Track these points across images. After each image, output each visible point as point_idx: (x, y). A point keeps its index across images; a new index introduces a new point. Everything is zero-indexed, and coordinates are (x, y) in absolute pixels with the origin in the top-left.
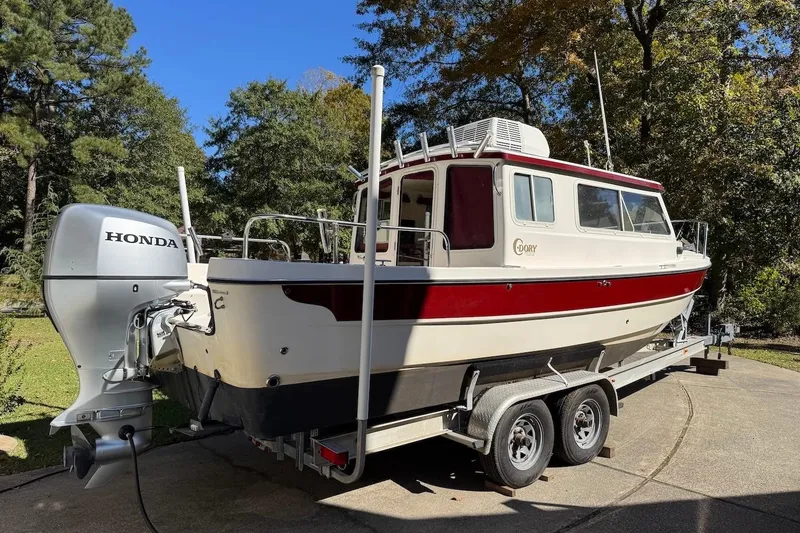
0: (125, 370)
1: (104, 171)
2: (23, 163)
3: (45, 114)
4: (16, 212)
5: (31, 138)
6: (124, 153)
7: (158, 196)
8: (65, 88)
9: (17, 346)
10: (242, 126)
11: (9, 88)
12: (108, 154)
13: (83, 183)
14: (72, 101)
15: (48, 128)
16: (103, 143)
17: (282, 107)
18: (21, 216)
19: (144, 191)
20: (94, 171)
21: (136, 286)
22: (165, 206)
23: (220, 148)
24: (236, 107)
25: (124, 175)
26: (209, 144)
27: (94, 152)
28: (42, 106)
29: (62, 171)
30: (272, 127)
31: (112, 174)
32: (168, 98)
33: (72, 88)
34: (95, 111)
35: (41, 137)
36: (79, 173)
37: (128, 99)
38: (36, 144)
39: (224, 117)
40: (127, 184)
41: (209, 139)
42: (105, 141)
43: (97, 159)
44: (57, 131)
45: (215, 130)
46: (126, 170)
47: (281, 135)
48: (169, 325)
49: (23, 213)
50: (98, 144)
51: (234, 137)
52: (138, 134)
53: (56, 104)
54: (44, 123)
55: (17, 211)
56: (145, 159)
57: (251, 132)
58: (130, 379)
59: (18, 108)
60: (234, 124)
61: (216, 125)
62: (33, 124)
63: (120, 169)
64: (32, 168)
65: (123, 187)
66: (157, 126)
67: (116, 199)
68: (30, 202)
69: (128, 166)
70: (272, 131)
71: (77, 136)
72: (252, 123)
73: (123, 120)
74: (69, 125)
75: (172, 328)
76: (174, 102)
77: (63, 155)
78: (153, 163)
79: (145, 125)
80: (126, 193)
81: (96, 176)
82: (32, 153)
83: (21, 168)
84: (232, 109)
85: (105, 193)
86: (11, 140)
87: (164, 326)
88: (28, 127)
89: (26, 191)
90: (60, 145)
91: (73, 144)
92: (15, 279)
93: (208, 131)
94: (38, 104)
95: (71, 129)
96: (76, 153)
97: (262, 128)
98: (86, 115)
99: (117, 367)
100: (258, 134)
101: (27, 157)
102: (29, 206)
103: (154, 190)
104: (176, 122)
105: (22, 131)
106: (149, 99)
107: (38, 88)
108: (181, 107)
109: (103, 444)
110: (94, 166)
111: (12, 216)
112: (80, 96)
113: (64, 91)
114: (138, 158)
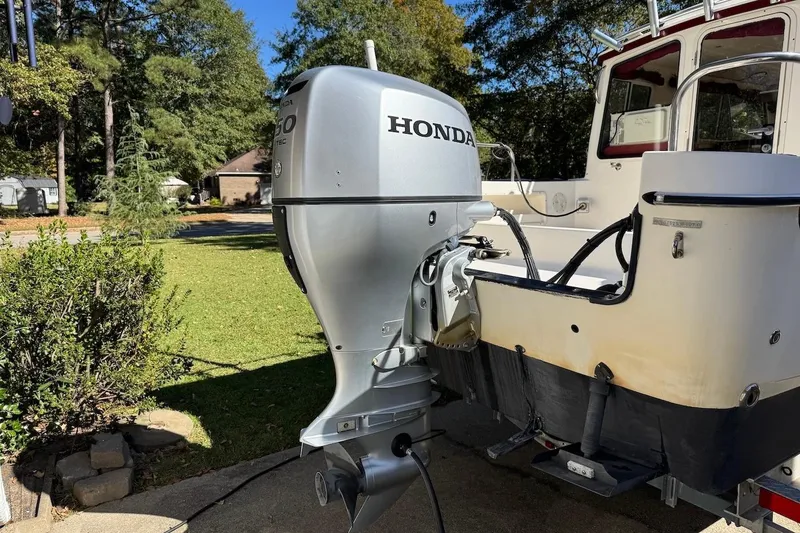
0: (401, 350)
1: (176, 92)
2: (99, 87)
3: (114, 36)
4: (96, 139)
5: (104, 60)
6: (195, 72)
7: (232, 118)
8: (131, 5)
9: (173, 294)
10: (309, 39)
11: (76, 9)
12: (180, 74)
13: (158, 107)
14: (138, 19)
15: (117, 50)
16: (174, 63)
17: (352, 14)
18: (101, 143)
19: (217, 113)
20: (167, 94)
21: (433, 214)
22: (240, 128)
23: (288, 64)
24: (302, 18)
25: (196, 97)
26: (275, 61)
27: (167, 72)
28: (110, 26)
29: (136, 95)
30: (341, 37)
31: (184, 95)
32: (233, 11)
33: (138, 4)
34: (162, 29)
35: (114, 58)
36: (153, 96)
37: (196, 12)
38: (110, 66)
39: (291, 30)
40: (200, 105)
41: (277, 55)
42: (175, 60)
43: (168, 81)
44: (126, 53)
45: (282, 45)
46: (198, 91)
47: (352, 45)
48: (466, 277)
49: (104, 141)
50: (169, 64)
51: (301, 51)
52: (208, 51)
53: (123, 23)
54: (113, 46)
55: (98, 138)
56: (216, 78)
57: (320, 45)
58: (406, 364)
59: (88, 29)
60: (300, 37)
61: (283, 40)
62: (105, 46)
63: (193, 89)
64: (108, 92)
65: (196, 109)
66: (225, 42)
67: (190, 121)
68: (108, 128)
69: (200, 87)
70: (342, 42)
71: (147, 57)
72: (320, 34)
73: (190, 37)
74: (139, 45)
75: (469, 280)
76: (239, 14)
77: (134, 78)
78: (224, 82)
79: (213, 41)
80: (199, 115)
81: (170, 98)
82: (107, 75)
83: (98, 93)
84: (298, 20)
85: (180, 116)
86: (86, 63)
87: (457, 279)
88: (100, 49)
89: (104, 117)
90: (131, 67)
91: (145, 64)
92: (102, 206)
93: (274, 46)
94: (107, 24)
95: (141, 49)
96: (150, 74)
97: (331, 39)
98: (152, 35)
99: (391, 346)
100: (328, 46)
101: (102, 81)
102: (108, 133)
103: (226, 112)
104: (244, 36)
105: (95, 53)
106: (215, 12)
107: (105, 6)
108: (246, 20)
109: (371, 466)
110: (167, 88)
111: (93, 144)
112: (146, 13)
113: (130, 8)
114: (208, 77)
